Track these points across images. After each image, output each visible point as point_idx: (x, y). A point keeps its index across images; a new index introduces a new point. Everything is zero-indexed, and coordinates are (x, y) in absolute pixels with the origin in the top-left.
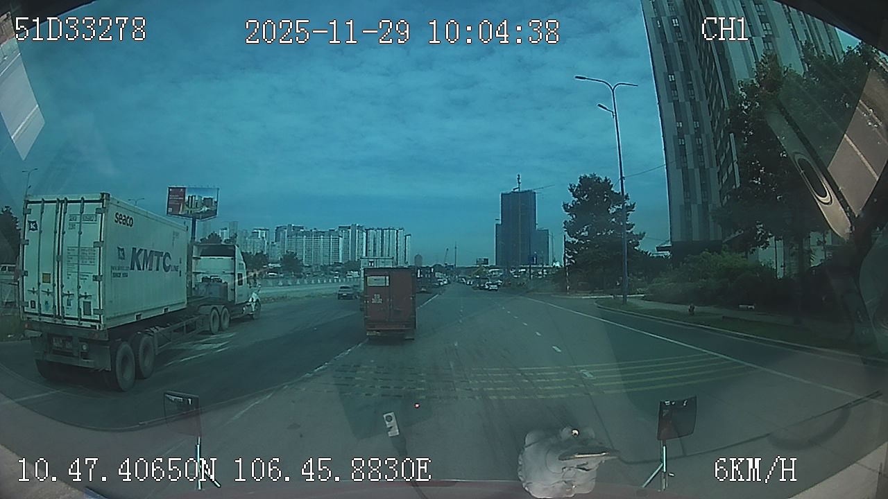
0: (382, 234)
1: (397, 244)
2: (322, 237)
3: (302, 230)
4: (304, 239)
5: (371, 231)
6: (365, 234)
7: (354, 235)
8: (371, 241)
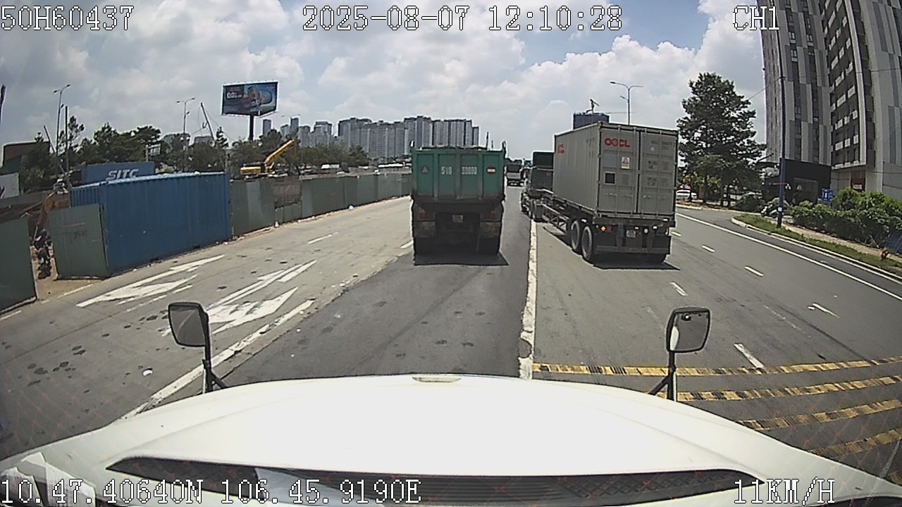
0: (450, 125)
1: (465, 136)
2: (387, 129)
3: (366, 123)
4: (368, 133)
5: (437, 122)
6: (431, 125)
7: (419, 126)
8: (438, 132)
